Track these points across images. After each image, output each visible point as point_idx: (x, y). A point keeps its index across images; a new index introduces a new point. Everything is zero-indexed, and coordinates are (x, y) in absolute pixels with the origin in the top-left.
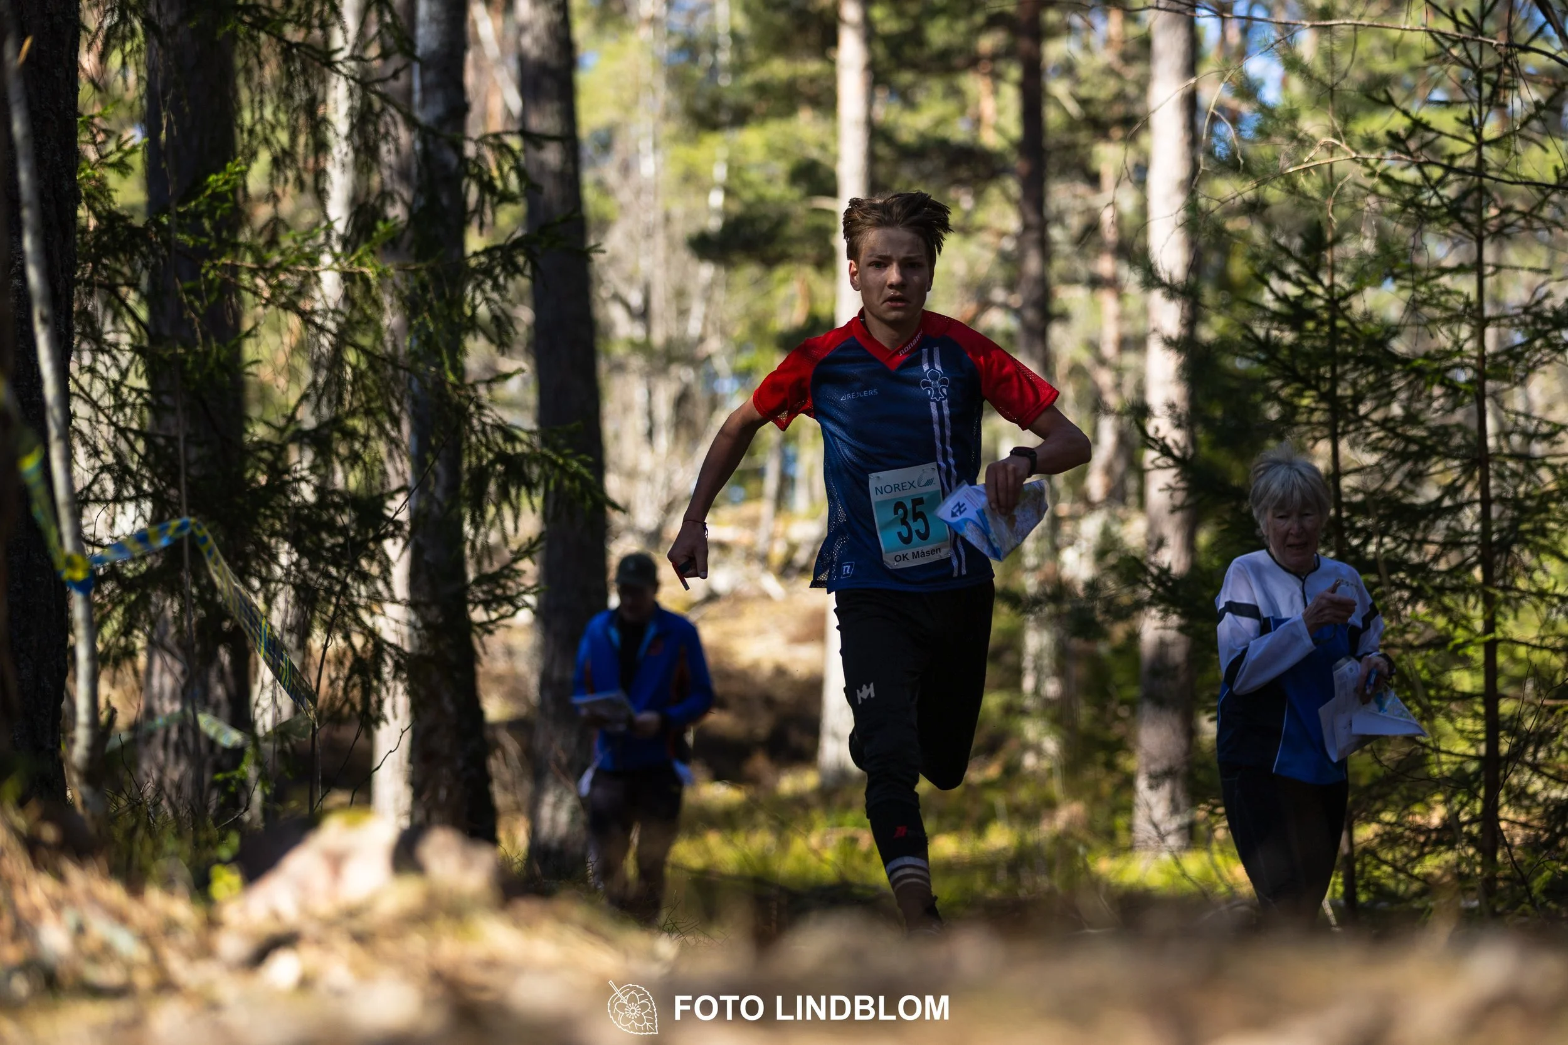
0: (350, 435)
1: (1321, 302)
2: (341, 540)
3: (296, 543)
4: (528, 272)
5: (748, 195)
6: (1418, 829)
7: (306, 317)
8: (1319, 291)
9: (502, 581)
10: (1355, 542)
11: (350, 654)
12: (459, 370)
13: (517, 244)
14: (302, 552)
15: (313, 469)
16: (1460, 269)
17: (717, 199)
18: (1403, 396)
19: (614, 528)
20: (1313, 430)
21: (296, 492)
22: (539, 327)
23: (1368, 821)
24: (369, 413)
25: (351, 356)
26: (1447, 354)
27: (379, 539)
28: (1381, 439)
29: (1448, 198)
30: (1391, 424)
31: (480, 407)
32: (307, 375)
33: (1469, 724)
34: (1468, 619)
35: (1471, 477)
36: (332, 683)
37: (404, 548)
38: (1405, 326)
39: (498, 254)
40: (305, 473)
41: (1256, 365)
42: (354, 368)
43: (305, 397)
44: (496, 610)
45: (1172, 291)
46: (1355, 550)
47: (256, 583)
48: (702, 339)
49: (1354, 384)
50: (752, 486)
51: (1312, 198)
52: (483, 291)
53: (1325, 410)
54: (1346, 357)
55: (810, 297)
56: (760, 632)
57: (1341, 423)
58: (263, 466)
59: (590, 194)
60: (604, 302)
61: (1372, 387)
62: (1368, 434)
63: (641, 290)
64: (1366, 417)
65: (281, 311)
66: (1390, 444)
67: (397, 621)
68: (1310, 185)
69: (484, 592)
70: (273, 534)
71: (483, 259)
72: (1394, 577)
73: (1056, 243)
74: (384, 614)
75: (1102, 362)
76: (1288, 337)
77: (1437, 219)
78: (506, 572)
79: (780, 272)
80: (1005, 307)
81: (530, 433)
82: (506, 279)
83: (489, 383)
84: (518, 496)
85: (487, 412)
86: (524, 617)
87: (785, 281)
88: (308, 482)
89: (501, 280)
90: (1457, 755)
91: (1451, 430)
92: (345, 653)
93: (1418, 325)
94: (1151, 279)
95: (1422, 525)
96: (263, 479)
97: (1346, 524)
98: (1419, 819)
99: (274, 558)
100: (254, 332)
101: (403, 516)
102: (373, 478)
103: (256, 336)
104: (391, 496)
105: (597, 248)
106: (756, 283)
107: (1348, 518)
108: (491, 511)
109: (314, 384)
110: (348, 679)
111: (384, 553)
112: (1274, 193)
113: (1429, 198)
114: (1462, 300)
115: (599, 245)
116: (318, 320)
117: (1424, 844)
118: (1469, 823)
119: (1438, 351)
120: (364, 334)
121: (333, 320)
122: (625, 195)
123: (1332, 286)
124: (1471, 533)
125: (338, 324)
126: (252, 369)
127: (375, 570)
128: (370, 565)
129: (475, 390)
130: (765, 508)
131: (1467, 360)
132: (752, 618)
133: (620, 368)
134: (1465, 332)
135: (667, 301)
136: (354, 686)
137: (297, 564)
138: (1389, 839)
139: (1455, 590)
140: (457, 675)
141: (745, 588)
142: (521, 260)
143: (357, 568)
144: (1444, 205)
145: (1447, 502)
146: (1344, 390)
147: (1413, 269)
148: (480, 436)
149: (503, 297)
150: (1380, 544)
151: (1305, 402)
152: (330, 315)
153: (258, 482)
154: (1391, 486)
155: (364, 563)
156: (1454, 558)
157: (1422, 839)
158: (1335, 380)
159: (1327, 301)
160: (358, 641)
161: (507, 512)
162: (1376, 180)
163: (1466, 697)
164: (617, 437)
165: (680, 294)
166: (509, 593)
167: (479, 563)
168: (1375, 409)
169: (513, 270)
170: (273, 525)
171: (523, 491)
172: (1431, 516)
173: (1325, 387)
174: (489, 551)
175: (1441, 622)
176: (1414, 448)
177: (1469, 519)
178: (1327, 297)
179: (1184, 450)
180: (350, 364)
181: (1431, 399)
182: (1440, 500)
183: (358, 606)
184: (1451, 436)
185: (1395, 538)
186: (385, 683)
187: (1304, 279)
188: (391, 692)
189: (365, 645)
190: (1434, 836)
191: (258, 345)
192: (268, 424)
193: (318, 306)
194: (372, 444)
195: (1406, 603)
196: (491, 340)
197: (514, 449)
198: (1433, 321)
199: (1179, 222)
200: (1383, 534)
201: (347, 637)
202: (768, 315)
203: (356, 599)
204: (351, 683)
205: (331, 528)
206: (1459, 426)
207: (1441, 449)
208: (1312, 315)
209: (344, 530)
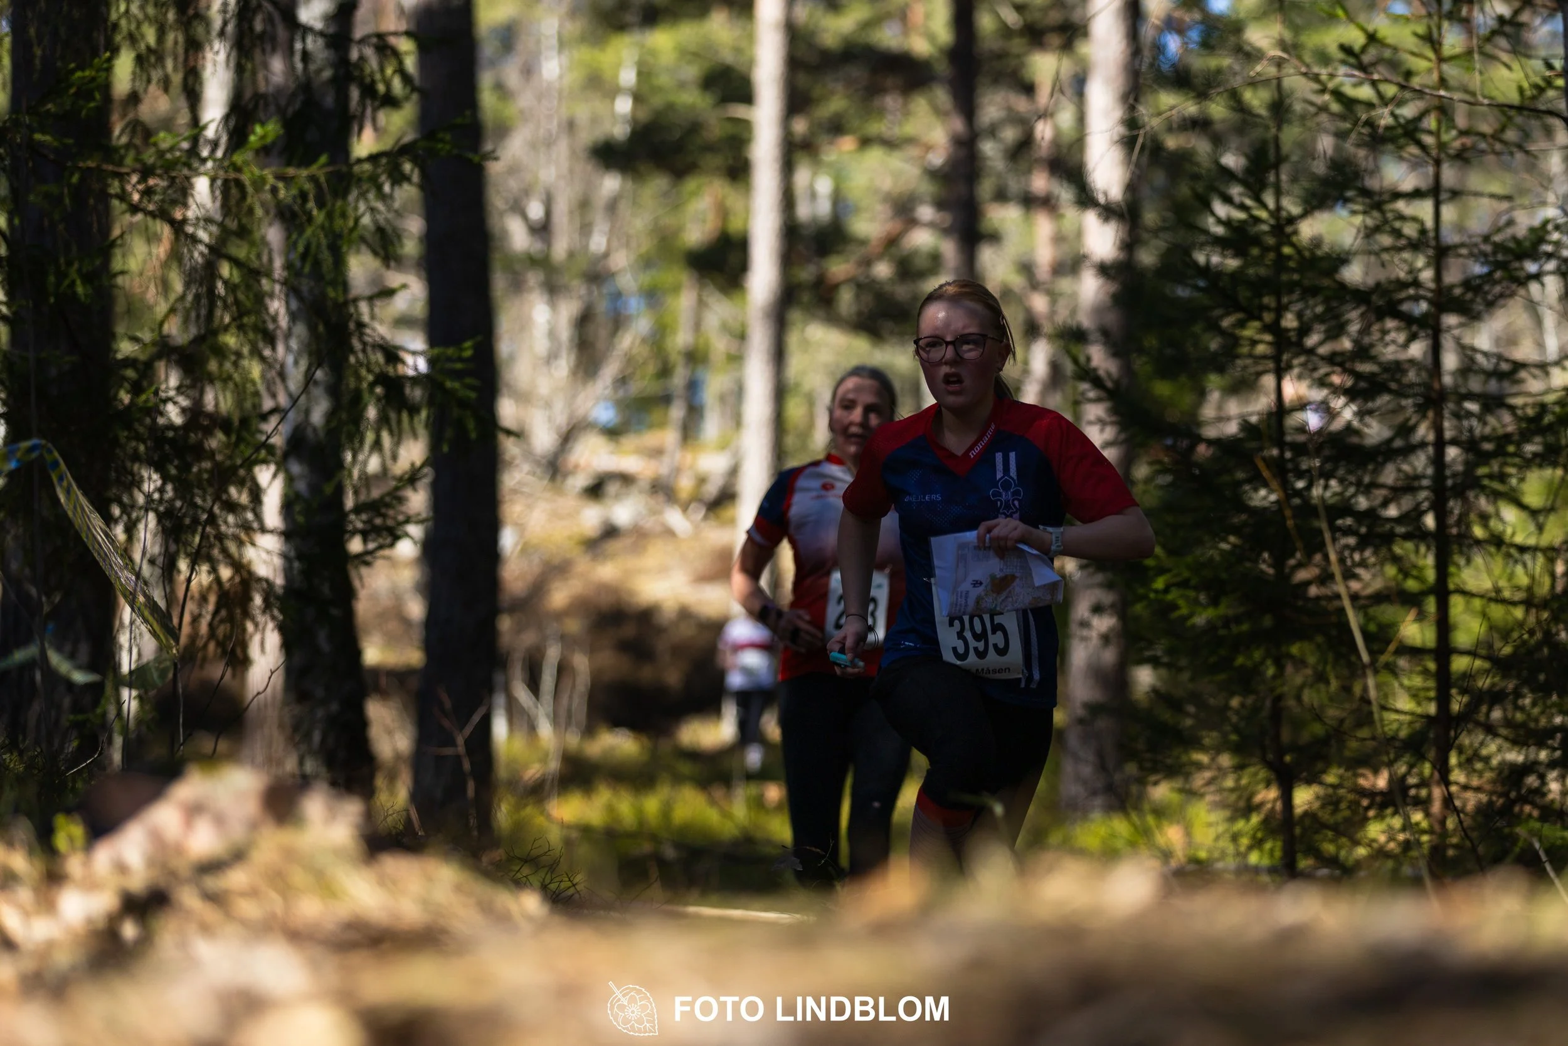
0: (221, 352)
1: (1265, 228)
2: (207, 465)
3: (160, 468)
4: (416, 178)
5: (657, 101)
6: (1363, 792)
7: (178, 227)
8: (1263, 214)
9: (383, 510)
10: (1300, 484)
11: (215, 587)
12: (344, 285)
13: (403, 151)
14: (165, 478)
15: (179, 389)
16: (1417, 194)
17: (624, 105)
18: (1354, 328)
19: (507, 457)
20: (1256, 363)
21: (162, 414)
22: (430, 239)
23: (1309, 782)
24: (241, 328)
25: (225, 269)
26: (1402, 285)
27: (250, 464)
28: (1327, 375)
29: (1404, 118)
30: (1339, 359)
31: (361, 325)
32: (178, 286)
33: (1417, 681)
34: (1421, 569)
35: (1424, 416)
36: (195, 619)
37: (275, 476)
38: (1355, 253)
39: (384, 161)
40: (172, 393)
41: (1196, 294)
42: (226, 283)
43: (172, 310)
44: (374, 540)
45: (1108, 212)
46: (1298, 493)
47: (116, 511)
48: (606, 255)
49: (1300, 316)
50: (656, 415)
51: (1258, 116)
52: (366, 200)
53: (1269, 343)
54: (1291, 287)
55: (723, 212)
56: (663, 570)
57: (1285, 357)
58: (126, 385)
59: (487, 99)
60: (501, 214)
61: (1319, 318)
62: (1315, 369)
63: (543, 202)
64: (1311, 351)
65: (149, 219)
66: (1336, 379)
67: (268, 552)
68: (1257, 100)
69: (364, 522)
70: (136, 457)
71: (367, 167)
72: (1339, 522)
73: (985, 159)
74: (253, 544)
75: (1034, 285)
76: (1233, 263)
77: (1393, 140)
78: (387, 499)
79: (691, 184)
80: (931, 225)
81: (414, 353)
82: (393, 185)
83: (371, 299)
84: (399, 422)
85: (368, 331)
86: (406, 549)
87: (695, 194)
88: (175, 403)
89: (387, 188)
90: (1405, 713)
91: (1406, 366)
92: (210, 588)
93: (1370, 253)
94: (1086, 198)
95: (1370, 467)
96: (125, 397)
97: (1290, 466)
98: (1362, 782)
99: (137, 483)
100: (119, 242)
101: (277, 441)
102: (245, 399)
103: (122, 246)
104: (264, 417)
105: (492, 156)
106: (665, 194)
107: (1291, 460)
108: (370, 437)
109: (182, 298)
110: (216, 612)
111: (254, 480)
112: (1218, 110)
113: (1384, 118)
114: (1416, 226)
115: (493, 151)
116: (190, 229)
117: (1367, 808)
118: (1417, 786)
119: (1390, 282)
120: (238, 247)
121: (205, 229)
122: (525, 100)
123: (1279, 208)
124: (1424, 476)
125: (211, 234)
126: (120, 280)
127: (244, 499)
128: (240, 493)
129: (356, 307)
130: (669, 437)
131: (1422, 292)
132: (655, 555)
133: (517, 286)
134: (1420, 262)
135: (571, 212)
136: (222, 621)
137: (161, 490)
138: (1331, 802)
139: (1407, 537)
140: (335, 612)
141: (649, 523)
142: (407, 167)
143: (224, 497)
144: (1400, 125)
145: (1398, 443)
146: (1290, 321)
147: (1366, 193)
148: (361, 355)
149: (389, 208)
150: (1326, 487)
151: (1248, 333)
152: (202, 223)
153: (121, 401)
154: (1337, 425)
155: (233, 491)
156: (1407, 503)
157: (1365, 802)
158: (1280, 310)
159: (1272, 226)
160: (226, 573)
161: (386, 439)
162: (1327, 97)
163: (1414, 652)
164: (512, 358)
165: (584, 205)
166: (390, 523)
167: (356, 493)
168: (1321, 343)
169: (398, 178)
170: (136, 450)
171: (405, 416)
172: (1380, 459)
173: (1268, 317)
174: (367, 480)
175: (1391, 571)
176: (1363, 384)
177: (1420, 462)
178: (1272, 222)
179: (1117, 383)
180: (221, 277)
181: (1384, 332)
182: (1390, 441)
183: (226, 536)
184: (1404, 372)
185: (1341, 481)
186: (253, 619)
187: (1249, 202)
188: (261, 627)
189: (231, 579)
190: (1378, 799)
191: (124, 256)
192: (135, 339)
193: (190, 214)
194: (245, 363)
195: (1353, 549)
196: (375, 253)
197: (395, 370)
198: (1386, 250)
199: (1116, 138)
200: (1327, 476)
201: (214, 570)
202: (678, 231)
203: (223, 528)
204: (218, 619)
205: (200, 452)
206: (1412, 362)
207: (1393, 386)
208: (1256, 240)
209: (211, 454)
